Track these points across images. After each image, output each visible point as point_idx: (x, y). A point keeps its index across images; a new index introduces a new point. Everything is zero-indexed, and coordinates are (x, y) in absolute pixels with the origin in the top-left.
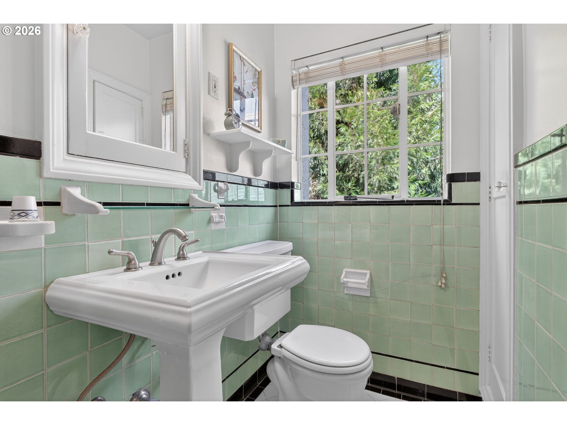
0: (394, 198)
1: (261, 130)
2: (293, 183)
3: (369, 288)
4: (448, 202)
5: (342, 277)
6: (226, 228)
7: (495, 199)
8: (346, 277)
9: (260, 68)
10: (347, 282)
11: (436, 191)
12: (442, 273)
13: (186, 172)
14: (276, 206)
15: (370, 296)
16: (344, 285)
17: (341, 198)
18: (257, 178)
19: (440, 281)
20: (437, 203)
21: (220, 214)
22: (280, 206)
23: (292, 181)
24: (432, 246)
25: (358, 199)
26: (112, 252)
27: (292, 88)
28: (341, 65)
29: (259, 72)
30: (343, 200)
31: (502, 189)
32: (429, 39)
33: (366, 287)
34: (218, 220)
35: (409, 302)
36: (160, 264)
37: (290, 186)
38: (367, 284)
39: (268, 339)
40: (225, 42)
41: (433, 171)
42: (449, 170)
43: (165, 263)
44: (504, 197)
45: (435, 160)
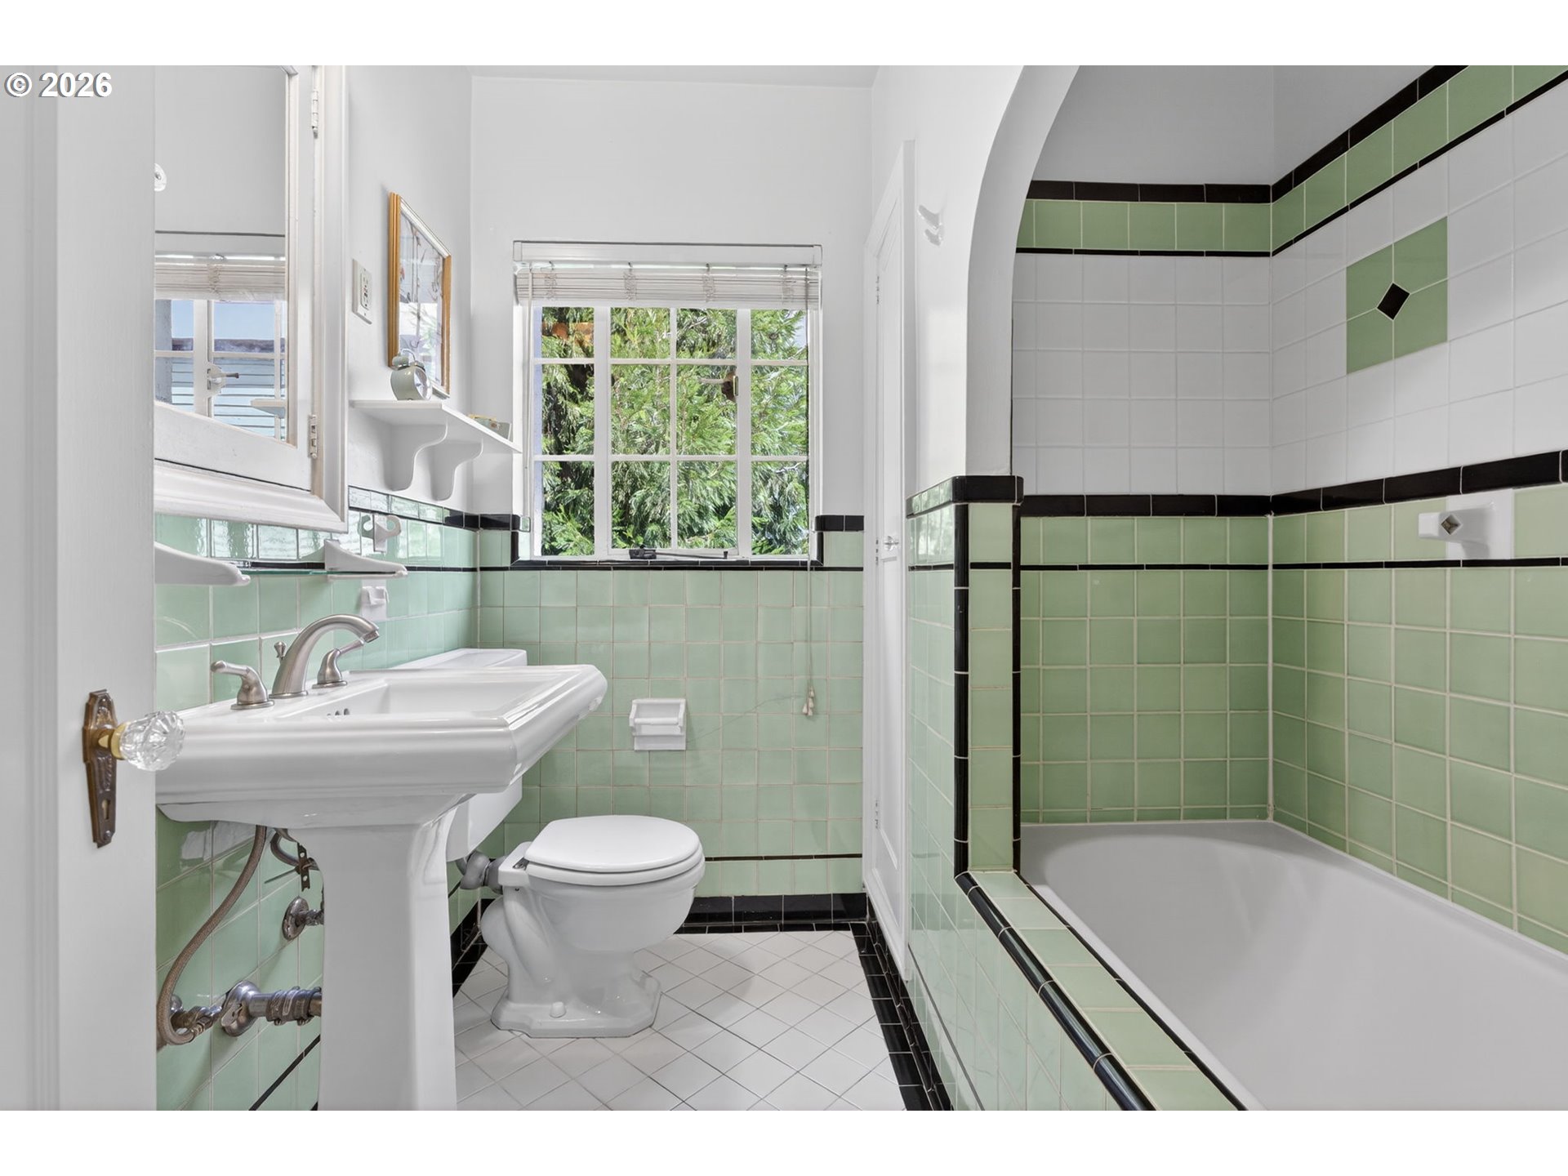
0: (728, 557)
1: (448, 393)
2: (516, 519)
3: (684, 734)
4: (818, 566)
5: (632, 716)
6: (389, 620)
7: (884, 561)
8: (637, 716)
9: (446, 249)
10: (640, 725)
11: (783, 541)
12: (809, 691)
13: (312, 491)
14: (474, 570)
15: (684, 748)
16: (632, 733)
17: (622, 554)
18: (439, 503)
19: (806, 705)
20: (800, 567)
21: (378, 588)
22: (482, 569)
23: (514, 513)
24: (792, 643)
25: (657, 556)
26: (221, 666)
27: (515, 302)
28: (629, 277)
29: (444, 259)
30: (627, 558)
31: (892, 547)
32: (788, 269)
33: (677, 732)
34: (376, 602)
35: (755, 749)
36: (297, 694)
37: (509, 524)
38: (681, 724)
39: (482, 862)
40: (384, 190)
41: (777, 496)
42: (818, 509)
43: (307, 693)
44: (894, 559)
45: (781, 474)
